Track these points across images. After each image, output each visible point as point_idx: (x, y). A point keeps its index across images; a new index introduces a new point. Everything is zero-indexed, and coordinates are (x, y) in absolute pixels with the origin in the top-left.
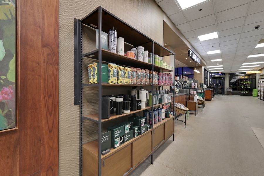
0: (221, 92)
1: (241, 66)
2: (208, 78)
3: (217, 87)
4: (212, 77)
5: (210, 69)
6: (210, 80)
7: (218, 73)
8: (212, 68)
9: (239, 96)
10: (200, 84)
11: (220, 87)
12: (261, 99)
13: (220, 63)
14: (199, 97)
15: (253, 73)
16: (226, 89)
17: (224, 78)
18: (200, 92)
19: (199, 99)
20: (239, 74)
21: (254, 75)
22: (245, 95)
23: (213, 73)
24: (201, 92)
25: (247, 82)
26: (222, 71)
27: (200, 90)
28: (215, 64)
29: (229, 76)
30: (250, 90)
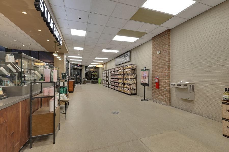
0: (79, 82)
1: (94, 60)
2: (69, 69)
3: (76, 77)
4: (72, 68)
5: (71, 60)
6: (71, 70)
7: (77, 65)
9: (91, 84)
10: (62, 74)
11: (79, 77)
12: (104, 86)
13: (81, 53)
14: (60, 94)
15: (98, 67)
16: (82, 79)
17: (81, 70)
18: (62, 85)
19: (61, 98)
20: (91, 67)
22: (94, 83)
23: (73, 64)
24: (64, 85)
25: (95, 74)
26: (81, 63)
27: (62, 83)
29: (84, 68)
30: (97, 79)
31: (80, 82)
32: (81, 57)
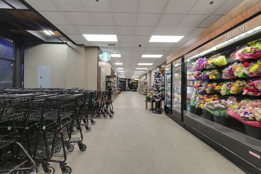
3: (122, 87)
4: (120, 81)
7: (122, 79)
8: (120, 76)
11: (124, 87)
12: (139, 93)
13: (124, 75)
16: (126, 88)
17: (126, 82)
20: (132, 80)
21: (138, 81)
22: (134, 91)
23: (120, 78)
25: (135, 84)
26: (125, 78)
28: (122, 75)
29: (128, 80)
30: (136, 88)
31: (125, 90)
32: (124, 72)
